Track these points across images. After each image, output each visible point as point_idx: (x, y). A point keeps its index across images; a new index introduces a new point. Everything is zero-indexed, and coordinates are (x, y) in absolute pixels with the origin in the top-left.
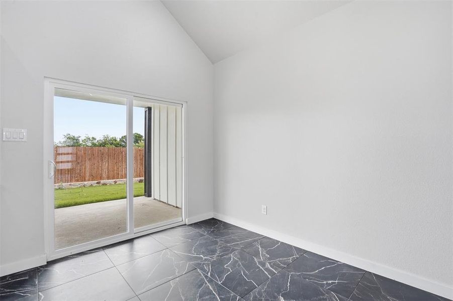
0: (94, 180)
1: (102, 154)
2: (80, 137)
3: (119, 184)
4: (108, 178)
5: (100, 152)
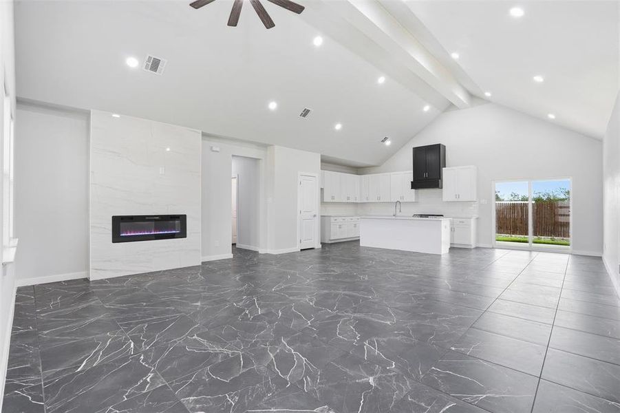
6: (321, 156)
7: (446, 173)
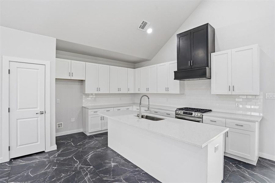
6: (57, 41)
7: (215, 59)
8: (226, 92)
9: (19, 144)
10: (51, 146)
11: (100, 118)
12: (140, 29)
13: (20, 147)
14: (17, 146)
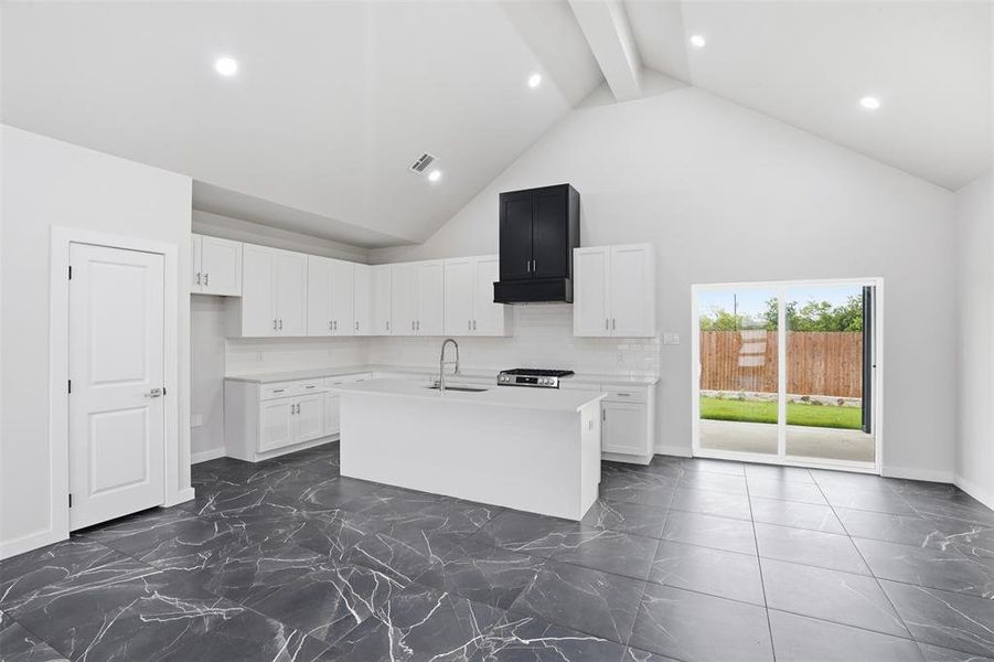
0: (797, 393)
1: (814, 346)
2: (795, 303)
3: (850, 407)
4: (826, 392)
5: (808, 342)
8: (600, 331)
9: (95, 489)
10: (180, 488)
11: (290, 409)
12: (414, 170)
13: (98, 495)
14: (89, 494)
